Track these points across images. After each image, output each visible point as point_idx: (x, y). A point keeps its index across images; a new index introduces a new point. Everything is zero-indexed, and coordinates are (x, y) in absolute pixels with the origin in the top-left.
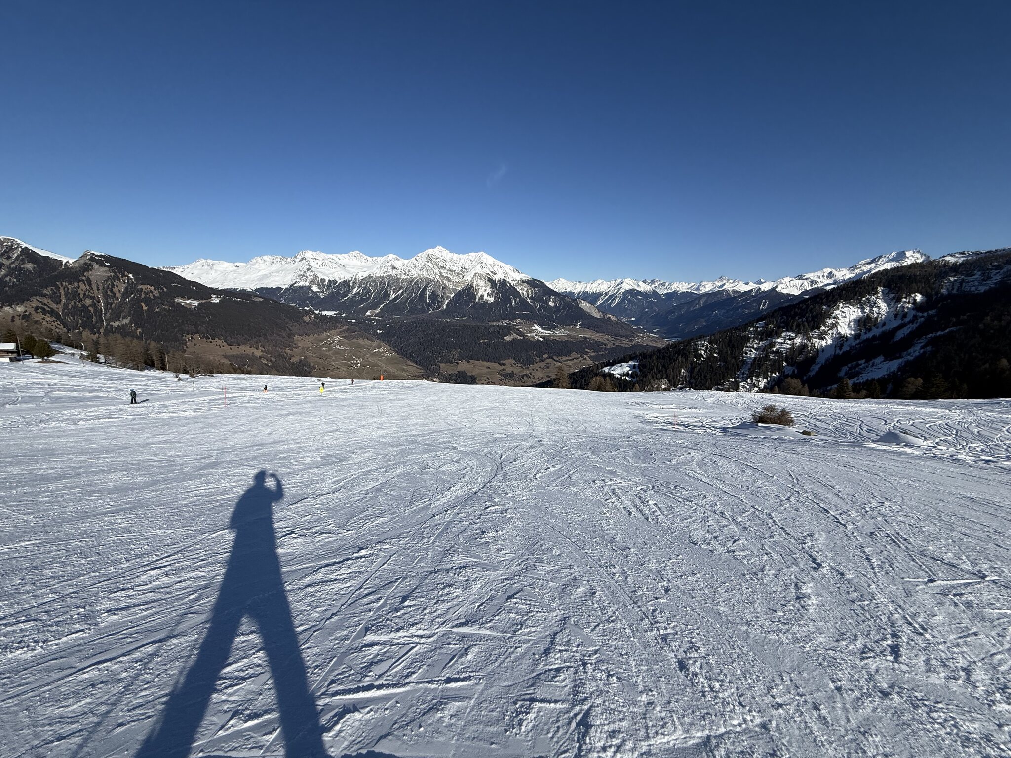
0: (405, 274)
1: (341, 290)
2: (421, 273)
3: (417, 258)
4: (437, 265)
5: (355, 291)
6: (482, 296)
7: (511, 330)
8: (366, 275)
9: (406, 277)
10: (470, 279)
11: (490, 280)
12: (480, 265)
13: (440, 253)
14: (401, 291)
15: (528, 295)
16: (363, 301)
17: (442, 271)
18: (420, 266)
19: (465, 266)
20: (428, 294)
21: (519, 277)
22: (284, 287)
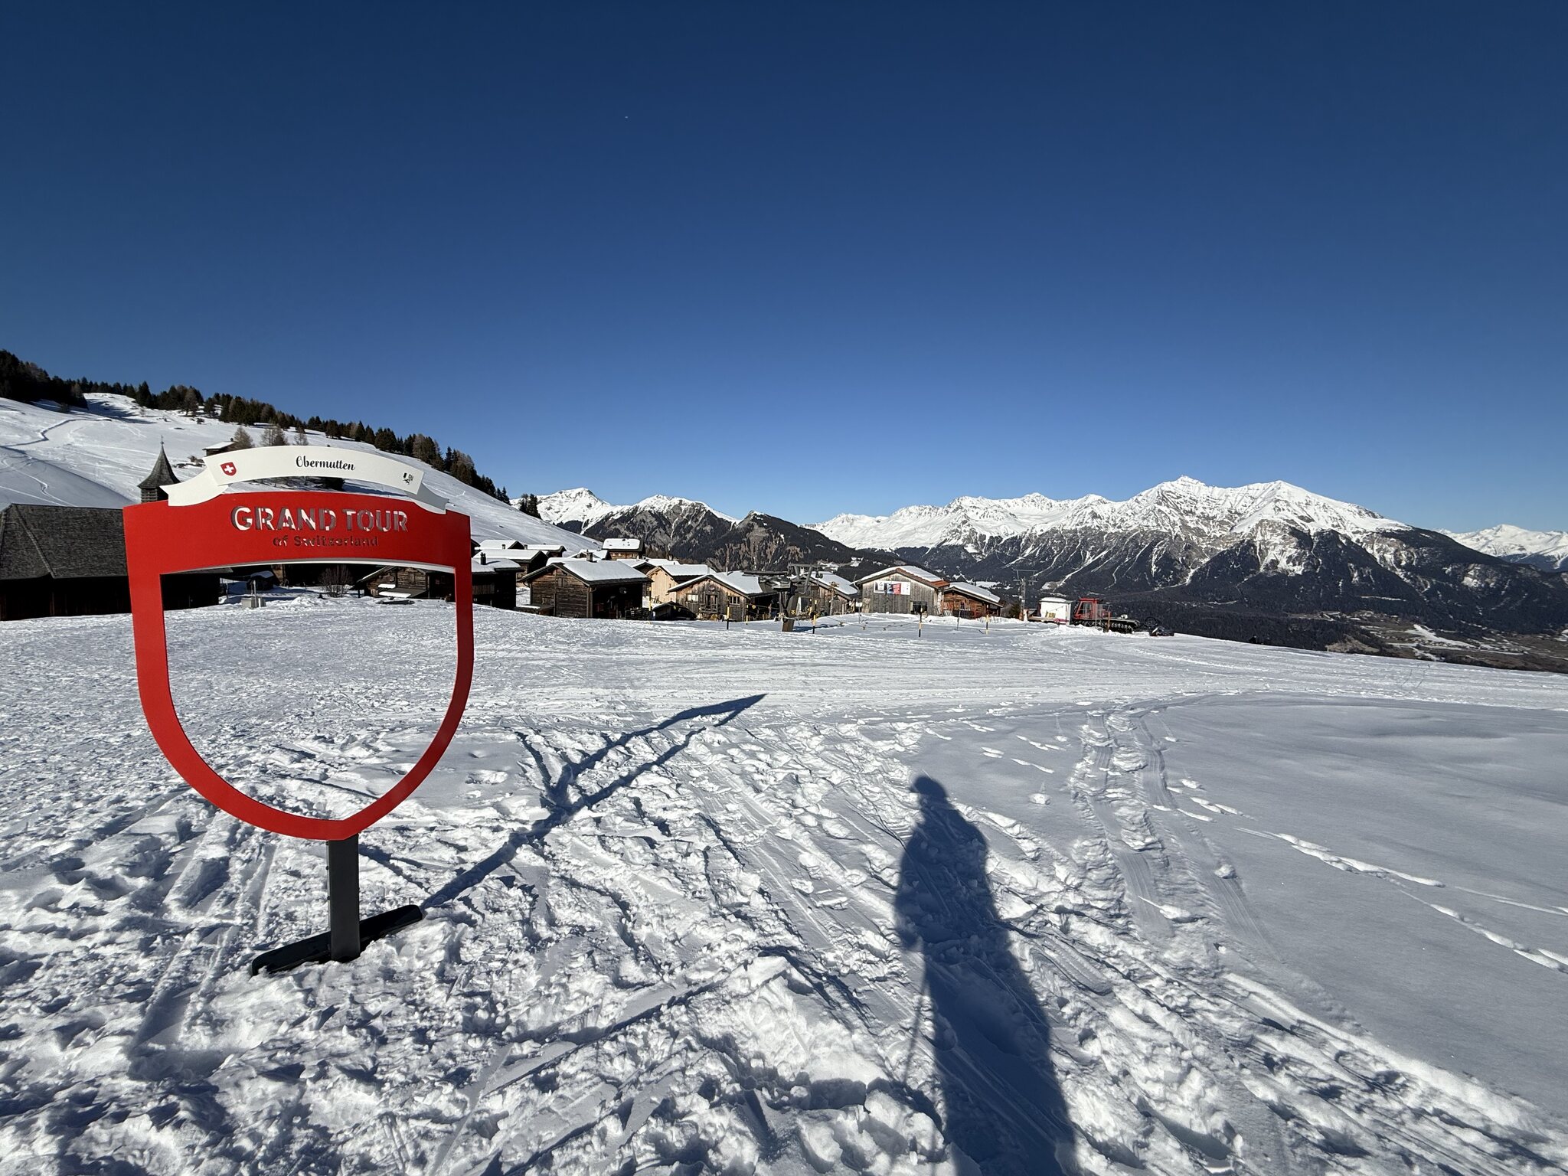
0: (1114, 525)
1: (1006, 550)
2: (1145, 523)
3: (1140, 499)
4: (1177, 509)
5: (1028, 552)
6: (1275, 563)
8: (1047, 528)
9: (1116, 530)
10: (1246, 531)
11: (1295, 532)
12: (1272, 505)
13: (1186, 489)
14: (1104, 553)
15: (1398, 563)
16: (1038, 567)
17: (1187, 518)
18: (1144, 512)
20: (1154, 558)
21: (1372, 525)
22: (930, 547)
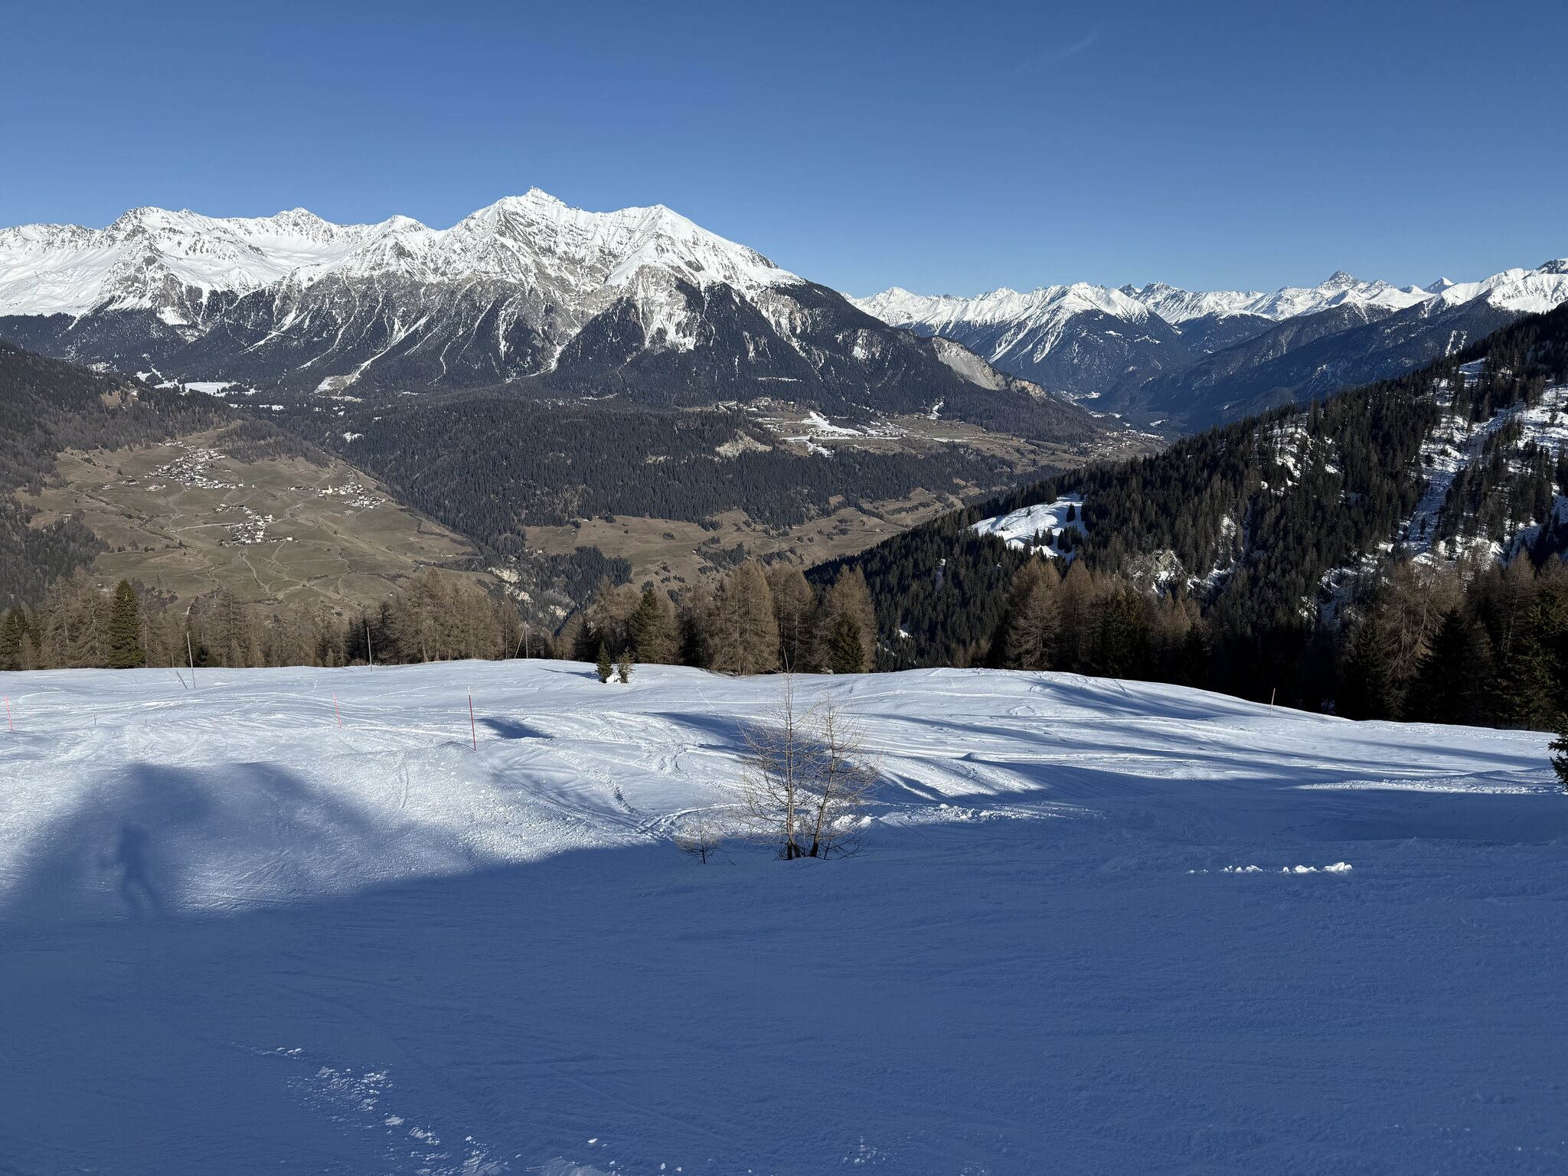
0: (436, 270)
1: (246, 318)
2: (482, 266)
3: (472, 223)
4: (529, 244)
5: (289, 321)
6: (662, 333)
7: (738, 426)
8: (319, 274)
9: (439, 278)
10: (625, 283)
11: (683, 286)
12: (652, 244)
13: (539, 210)
14: (423, 321)
15: (793, 329)
16: (310, 350)
17: (545, 261)
18: (480, 247)
19: (613, 246)
20: (502, 328)
21: (765, 276)
22: (78, 314)
